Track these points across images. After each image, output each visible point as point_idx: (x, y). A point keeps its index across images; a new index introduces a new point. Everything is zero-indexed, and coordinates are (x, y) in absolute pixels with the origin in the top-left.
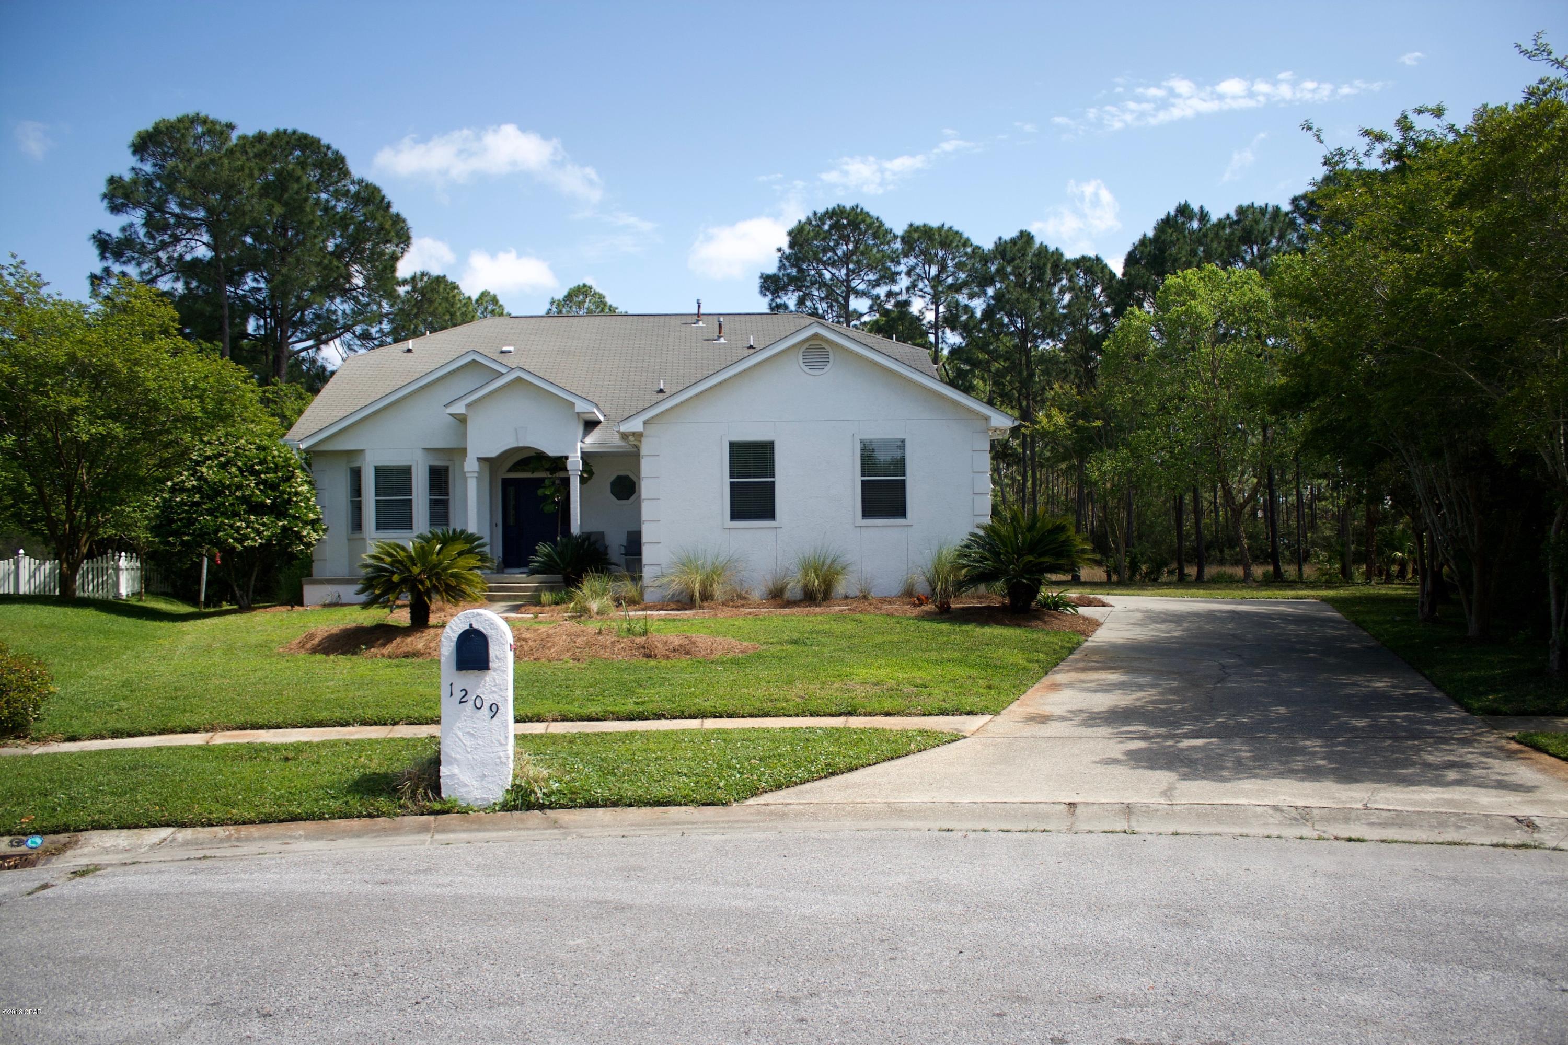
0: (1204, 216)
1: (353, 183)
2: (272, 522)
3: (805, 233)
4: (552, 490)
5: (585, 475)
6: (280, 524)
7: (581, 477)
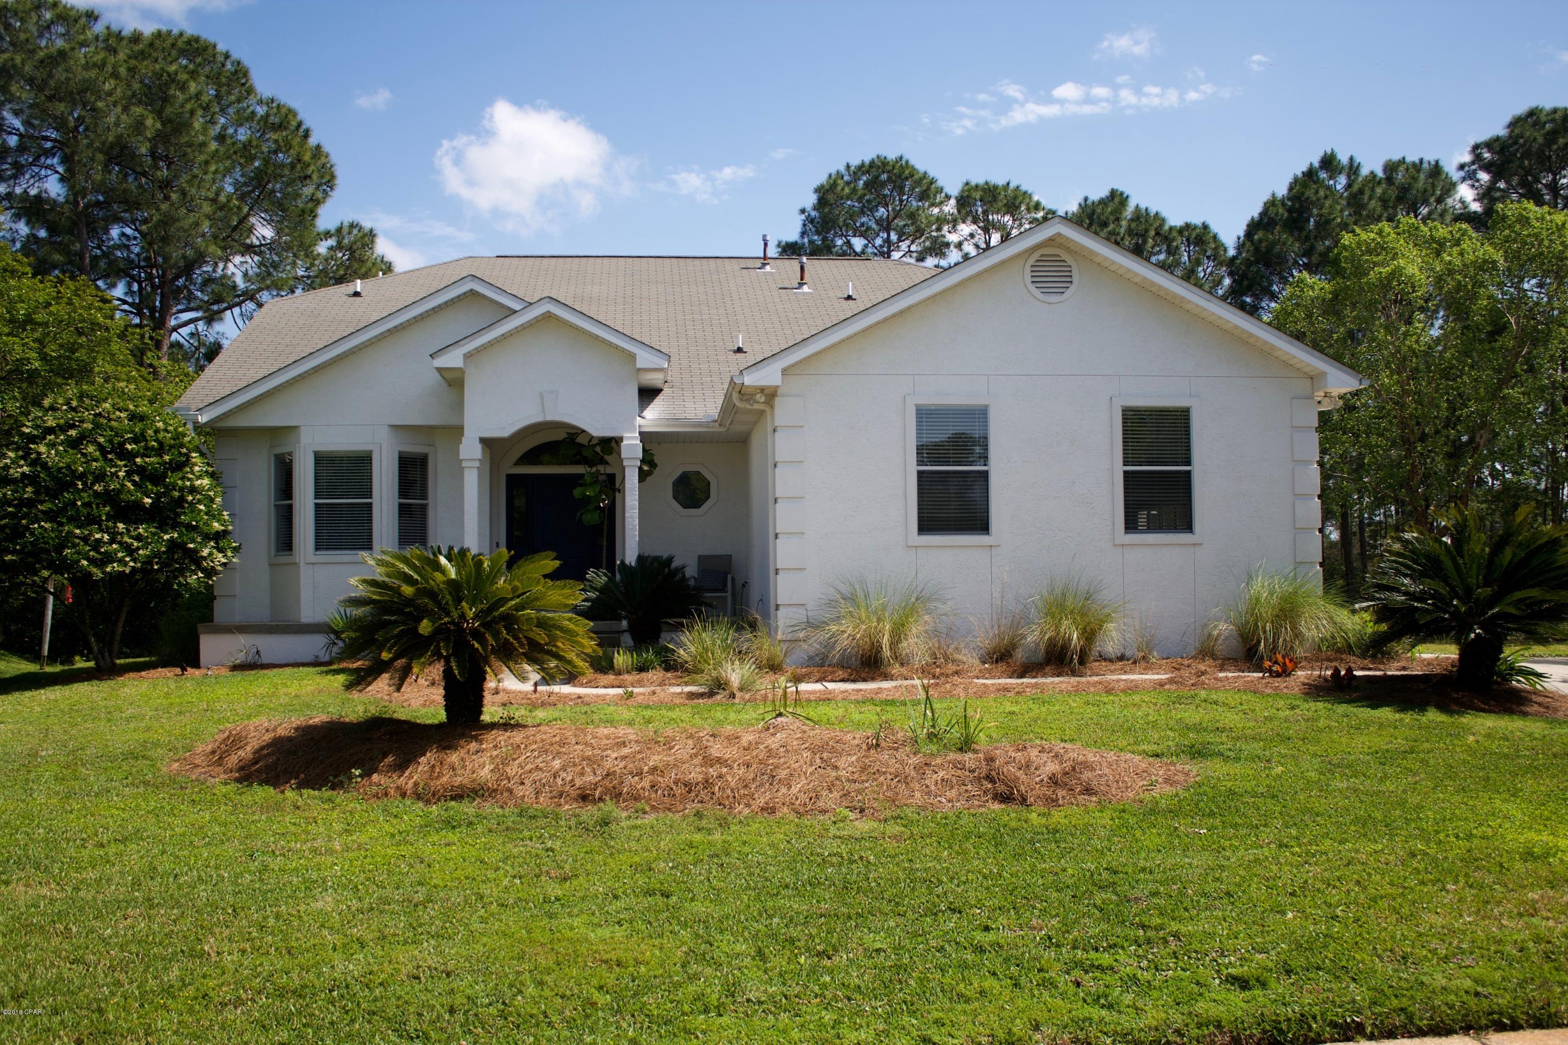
0: (1353, 169)
1: (260, 102)
2: (154, 534)
3: (839, 188)
4: (598, 488)
5: (646, 468)
6: (166, 537)
7: (640, 469)
